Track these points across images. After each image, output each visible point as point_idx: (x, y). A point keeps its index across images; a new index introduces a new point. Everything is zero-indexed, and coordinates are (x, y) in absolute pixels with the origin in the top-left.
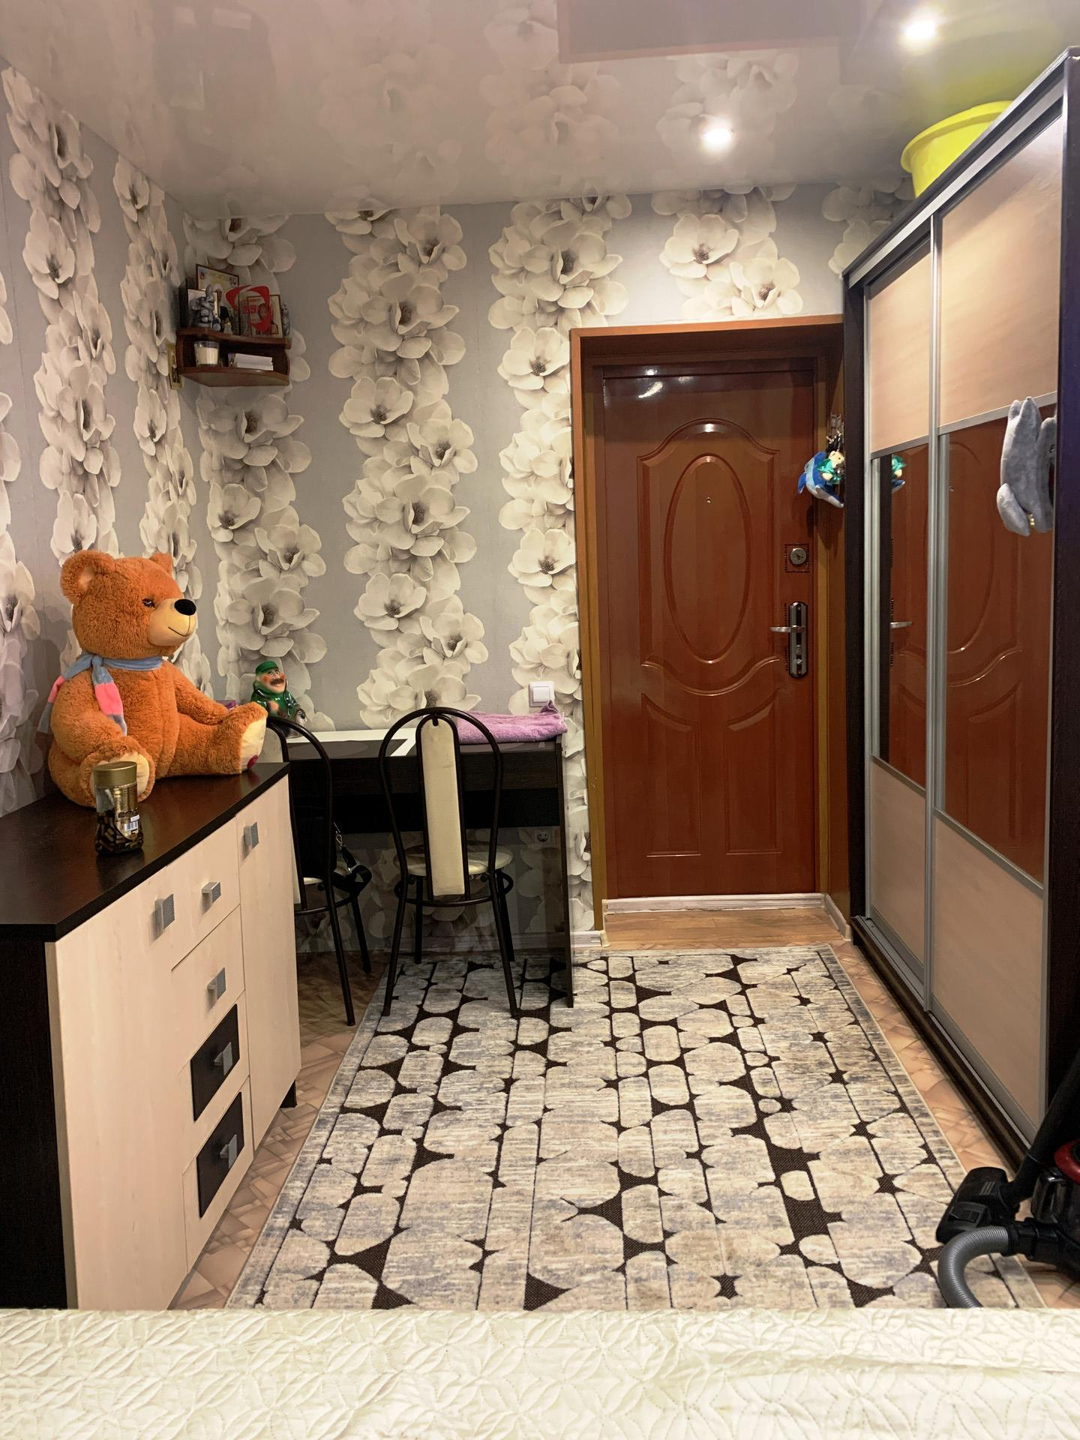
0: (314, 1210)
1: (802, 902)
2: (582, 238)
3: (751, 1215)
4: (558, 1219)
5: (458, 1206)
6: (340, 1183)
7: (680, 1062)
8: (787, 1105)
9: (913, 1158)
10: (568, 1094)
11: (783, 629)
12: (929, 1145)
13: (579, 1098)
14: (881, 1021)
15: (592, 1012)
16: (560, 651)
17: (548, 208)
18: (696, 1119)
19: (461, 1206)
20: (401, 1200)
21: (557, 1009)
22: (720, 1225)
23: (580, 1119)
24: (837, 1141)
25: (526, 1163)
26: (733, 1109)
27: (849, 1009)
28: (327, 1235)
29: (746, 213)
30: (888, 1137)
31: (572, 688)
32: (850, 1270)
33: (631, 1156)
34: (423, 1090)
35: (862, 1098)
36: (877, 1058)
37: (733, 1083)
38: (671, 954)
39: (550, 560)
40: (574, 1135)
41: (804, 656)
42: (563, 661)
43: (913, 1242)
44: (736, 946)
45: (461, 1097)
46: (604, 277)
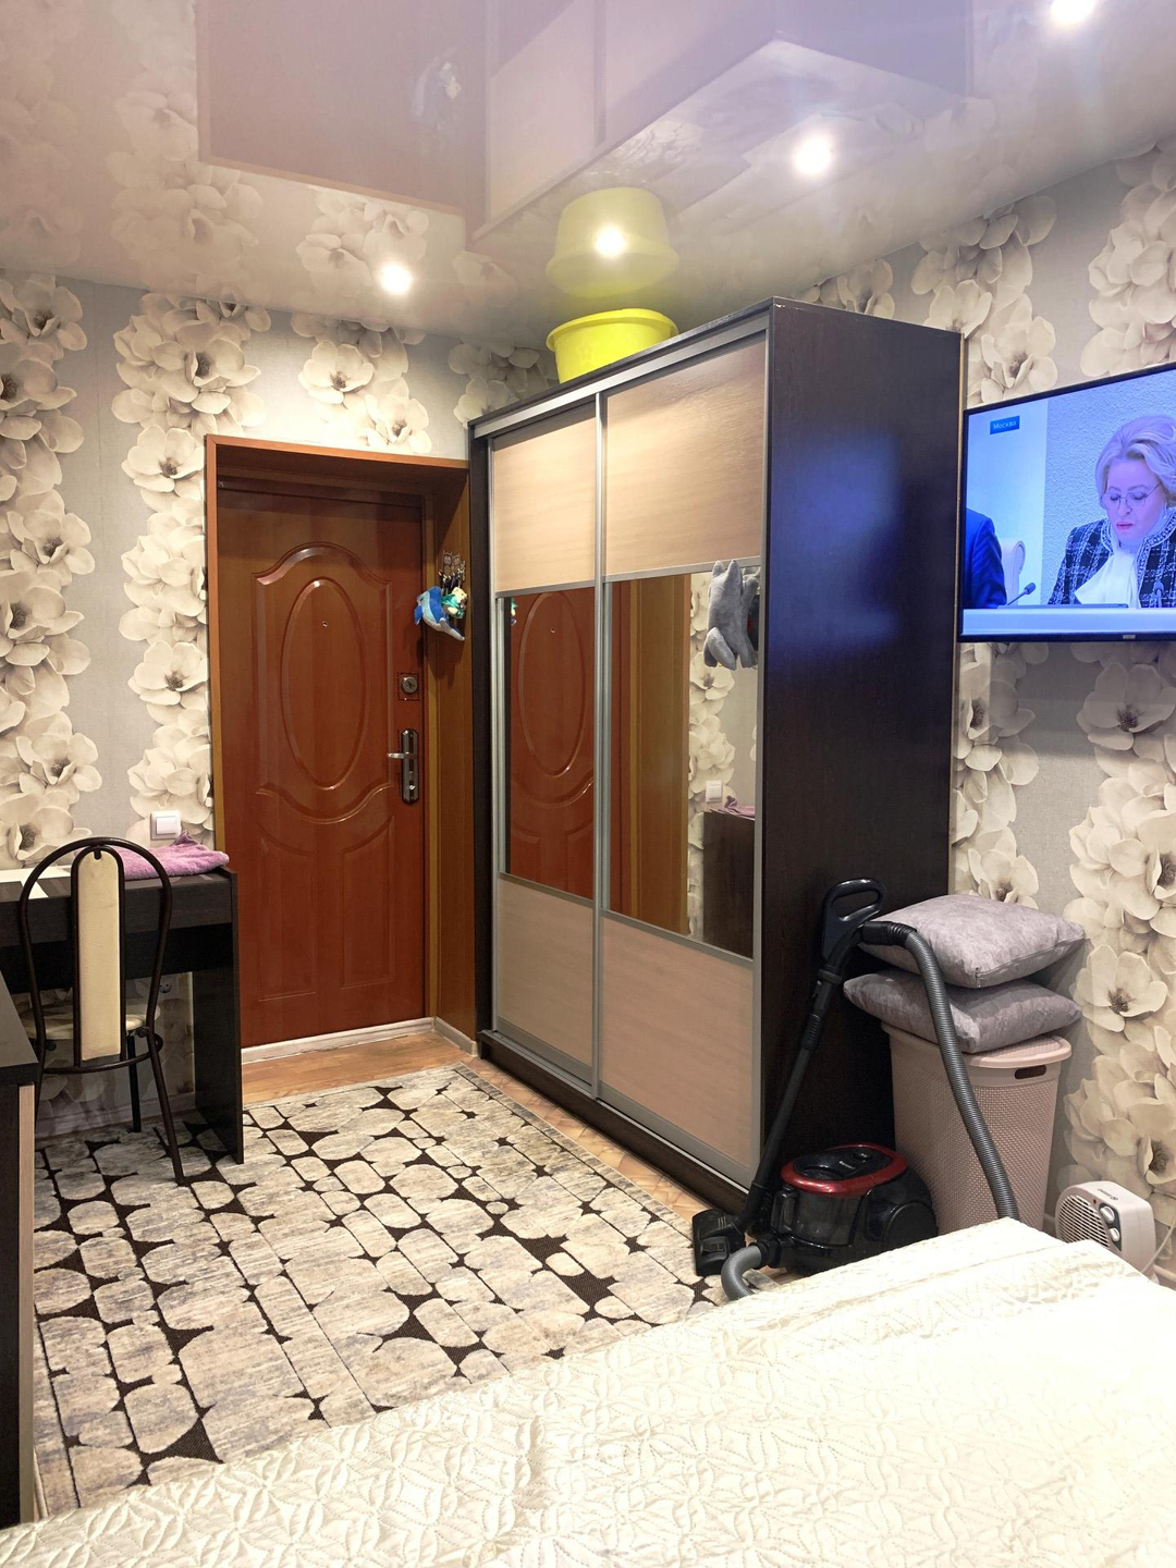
0: (85, 1422)
1: (414, 1029)
2: (218, 343)
3: (542, 1298)
4: (369, 1350)
5: (254, 1370)
6: (96, 1388)
7: (388, 1189)
8: (513, 1205)
9: (642, 1221)
10: (299, 1242)
11: (396, 755)
12: (647, 1207)
13: (311, 1243)
14: (546, 1118)
15: (266, 1164)
16: (189, 775)
17: (182, 304)
18: (440, 1234)
19: (258, 1369)
20: (184, 1382)
21: (225, 1168)
22: (521, 1313)
23: (326, 1260)
24: (574, 1222)
25: (298, 1312)
26: (467, 1218)
27: (514, 1114)
28: (121, 1439)
29: (381, 350)
30: (611, 1209)
31: (203, 817)
32: (647, 1316)
33: (400, 1280)
34: (127, 1276)
35: (573, 1183)
36: (563, 1150)
37: (453, 1196)
38: (315, 1097)
39: (178, 676)
40: (332, 1276)
41: (416, 781)
42: (191, 788)
43: (679, 1282)
44: (373, 1079)
45: (179, 1271)
46: (241, 387)
